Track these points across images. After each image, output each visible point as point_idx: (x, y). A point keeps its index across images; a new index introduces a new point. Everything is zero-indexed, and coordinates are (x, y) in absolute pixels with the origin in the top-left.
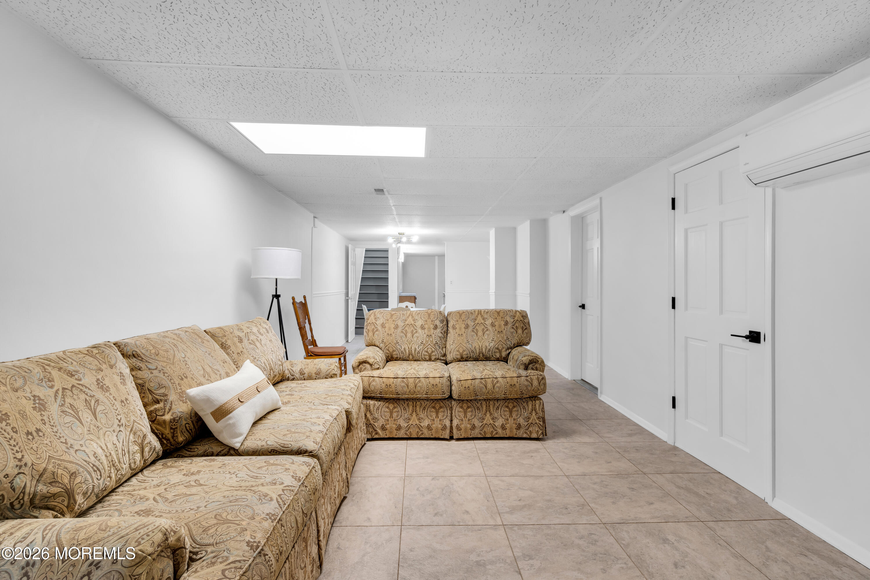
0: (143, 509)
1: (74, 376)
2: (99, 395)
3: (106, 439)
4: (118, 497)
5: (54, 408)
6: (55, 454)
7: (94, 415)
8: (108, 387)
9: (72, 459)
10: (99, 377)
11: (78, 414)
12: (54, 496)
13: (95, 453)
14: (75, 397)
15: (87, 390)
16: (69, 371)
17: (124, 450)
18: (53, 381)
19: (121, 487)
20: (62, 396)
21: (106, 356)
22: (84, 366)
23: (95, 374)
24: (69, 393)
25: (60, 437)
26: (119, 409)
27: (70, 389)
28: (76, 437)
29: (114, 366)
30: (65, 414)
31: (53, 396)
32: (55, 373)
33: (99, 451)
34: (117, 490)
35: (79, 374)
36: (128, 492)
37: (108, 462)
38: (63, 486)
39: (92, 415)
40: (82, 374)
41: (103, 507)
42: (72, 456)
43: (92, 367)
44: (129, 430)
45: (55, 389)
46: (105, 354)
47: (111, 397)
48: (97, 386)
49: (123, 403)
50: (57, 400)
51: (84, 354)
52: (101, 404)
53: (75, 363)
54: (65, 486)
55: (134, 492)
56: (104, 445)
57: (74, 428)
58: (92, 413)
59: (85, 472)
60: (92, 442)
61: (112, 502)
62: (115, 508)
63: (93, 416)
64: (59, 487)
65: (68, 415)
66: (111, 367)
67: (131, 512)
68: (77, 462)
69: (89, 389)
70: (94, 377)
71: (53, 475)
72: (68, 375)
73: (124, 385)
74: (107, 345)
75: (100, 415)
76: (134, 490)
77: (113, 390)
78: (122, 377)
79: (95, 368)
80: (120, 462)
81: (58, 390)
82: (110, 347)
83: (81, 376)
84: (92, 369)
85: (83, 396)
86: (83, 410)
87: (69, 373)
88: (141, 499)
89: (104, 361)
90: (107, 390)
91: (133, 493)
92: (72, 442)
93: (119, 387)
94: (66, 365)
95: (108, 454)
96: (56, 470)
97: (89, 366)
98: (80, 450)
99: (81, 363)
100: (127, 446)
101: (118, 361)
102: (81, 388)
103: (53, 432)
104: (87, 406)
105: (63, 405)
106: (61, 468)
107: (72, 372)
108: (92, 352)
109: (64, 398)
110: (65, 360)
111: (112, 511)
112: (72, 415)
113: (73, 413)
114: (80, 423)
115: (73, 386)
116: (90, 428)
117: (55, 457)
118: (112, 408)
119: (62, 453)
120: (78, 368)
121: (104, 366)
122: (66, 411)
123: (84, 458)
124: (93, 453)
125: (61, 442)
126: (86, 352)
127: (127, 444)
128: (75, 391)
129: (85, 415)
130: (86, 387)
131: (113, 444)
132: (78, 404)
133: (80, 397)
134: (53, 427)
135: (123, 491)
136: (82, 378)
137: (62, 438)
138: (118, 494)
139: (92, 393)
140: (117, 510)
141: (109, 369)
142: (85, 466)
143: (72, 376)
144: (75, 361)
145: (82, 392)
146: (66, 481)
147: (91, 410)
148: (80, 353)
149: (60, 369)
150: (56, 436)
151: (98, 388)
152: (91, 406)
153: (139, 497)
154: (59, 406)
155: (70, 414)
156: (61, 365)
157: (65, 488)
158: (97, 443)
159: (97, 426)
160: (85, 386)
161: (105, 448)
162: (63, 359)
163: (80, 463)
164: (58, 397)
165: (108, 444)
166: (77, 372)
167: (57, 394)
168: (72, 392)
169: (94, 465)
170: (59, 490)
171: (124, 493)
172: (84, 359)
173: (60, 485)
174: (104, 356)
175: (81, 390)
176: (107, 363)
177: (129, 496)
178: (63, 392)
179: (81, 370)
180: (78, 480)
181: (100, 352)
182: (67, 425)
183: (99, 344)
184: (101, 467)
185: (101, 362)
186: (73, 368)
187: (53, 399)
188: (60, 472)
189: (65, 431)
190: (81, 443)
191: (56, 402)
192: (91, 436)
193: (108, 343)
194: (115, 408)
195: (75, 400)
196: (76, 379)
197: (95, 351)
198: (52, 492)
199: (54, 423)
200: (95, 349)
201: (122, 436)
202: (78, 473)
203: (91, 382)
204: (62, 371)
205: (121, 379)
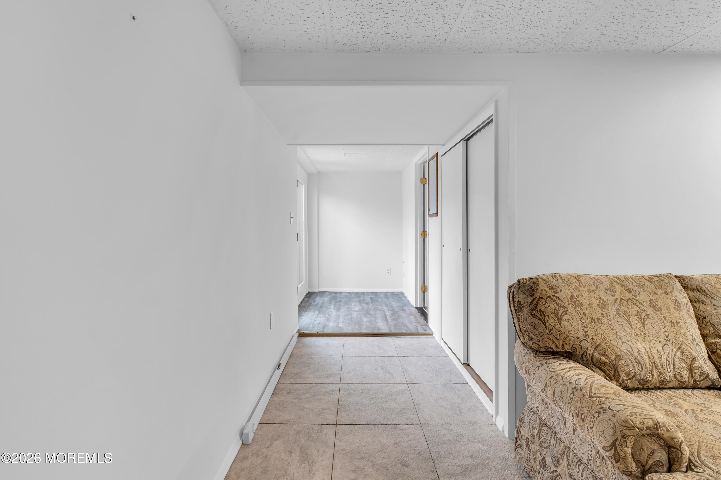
0: (672, 411)
1: (632, 292)
2: (650, 311)
3: (651, 345)
4: (660, 394)
5: (612, 310)
6: (607, 338)
7: (643, 324)
8: (660, 307)
9: (619, 346)
10: (653, 298)
11: (630, 319)
12: (605, 364)
13: (639, 351)
14: (629, 306)
15: (640, 305)
16: (629, 288)
17: (669, 361)
18: (615, 293)
19: (668, 390)
20: (620, 304)
21: (663, 284)
22: (642, 288)
23: (650, 295)
24: (625, 303)
25: (613, 329)
26: (667, 327)
27: (627, 300)
28: (625, 333)
29: (670, 294)
30: (619, 316)
31: (613, 301)
32: (618, 288)
33: (643, 351)
34: (664, 390)
35: (636, 292)
36: (670, 395)
37: (650, 363)
38: (610, 361)
39: (640, 323)
40: (638, 293)
41: (645, 393)
42: (619, 344)
43: (648, 289)
44: (677, 347)
45: (616, 297)
46: (663, 282)
47: (662, 316)
48: (650, 305)
49: (673, 324)
50: (615, 305)
51: (646, 279)
52: (651, 318)
53: (635, 284)
54: (612, 361)
55: (674, 398)
56: (649, 349)
57: (624, 327)
58: (642, 322)
59: (628, 360)
60: (638, 342)
61: (654, 394)
62: (653, 399)
63: (641, 325)
64: (608, 360)
65: (621, 317)
66: (667, 293)
67: (661, 407)
68: (623, 350)
69: (642, 305)
70: (648, 297)
71: (605, 350)
72: (627, 291)
73: (678, 310)
74: (669, 276)
75: (648, 326)
76: (676, 397)
77: (664, 311)
78: (677, 304)
79: (651, 291)
80: (663, 368)
81: (618, 299)
82: (670, 278)
83: (637, 294)
84: (648, 291)
85: (636, 308)
86: (634, 317)
87: (628, 290)
88: (676, 404)
89: (661, 287)
90: (659, 309)
91: (672, 397)
92: (621, 335)
93: (671, 311)
94: (628, 284)
95: (651, 357)
96: (607, 348)
97: (646, 288)
98: (626, 343)
99: (640, 285)
100: (672, 359)
101: (675, 290)
102: (636, 303)
103: (609, 324)
104: (638, 316)
105: (618, 309)
106: (610, 348)
107: (631, 290)
108: (653, 279)
109: (620, 305)
110: (628, 281)
111: (649, 399)
112: (625, 318)
113: (626, 317)
114: (630, 326)
115: (629, 299)
116: (637, 331)
117: (607, 339)
118: (660, 324)
119: (613, 339)
120: (636, 288)
121: (660, 291)
122: (620, 314)
123: (629, 350)
124: (637, 349)
125: (613, 332)
126: (648, 278)
127: (673, 357)
128: (630, 303)
129: (635, 322)
130: (640, 303)
131: (658, 351)
132: (630, 312)
133: (633, 308)
134: (609, 321)
135: (666, 393)
136: (638, 295)
137: (614, 330)
138: (662, 392)
139: (644, 308)
140: (653, 400)
141: (664, 294)
142: (628, 355)
143: (630, 292)
144: (636, 283)
145: (635, 305)
146: (613, 358)
147: (641, 319)
148: (643, 278)
149: (622, 286)
150: (610, 327)
151: (650, 306)
152: (641, 317)
153: (675, 402)
154: (616, 309)
155: (623, 317)
156: (624, 284)
157: (612, 362)
158: (642, 345)
159: (644, 332)
160: (639, 301)
161: (649, 351)
162: (627, 279)
163: (625, 352)
164: (616, 303)
165: (652, 350)
166: (635, 290)
167: (616, 301)
168: (628, 303)
169: (636, 358)
170: (608, 361)
171: (667, 394)
172: (643, 283)
173: (609, 359)
174: (661, 284)
175: (635, 303)
176: (663, 289)
177: (669, 398)
178: (620, 301)
179: (638, 290)
180: (622, 362)
181: (659, 280)
182: (619, 323)
183: (661, 274)
184: (642, 362)
185: (657, 287)
186: (632, 287)
187: (613, 304)
188: (609, 350)
189: (617, 326)
190: (628, 339)
191: (614, 306)
192: (637, 337)
193: (669, 275)
194: (664, 326)
195: (629, 309)
196: (633, 295)
197: (656, 279)
198: (604, 361)
199: (610, 318)
200: (656, 277)
201: (668, 349)
202: (622, 358)
203: (644, 300)
204: (624, 288)
205: (675, 305)
